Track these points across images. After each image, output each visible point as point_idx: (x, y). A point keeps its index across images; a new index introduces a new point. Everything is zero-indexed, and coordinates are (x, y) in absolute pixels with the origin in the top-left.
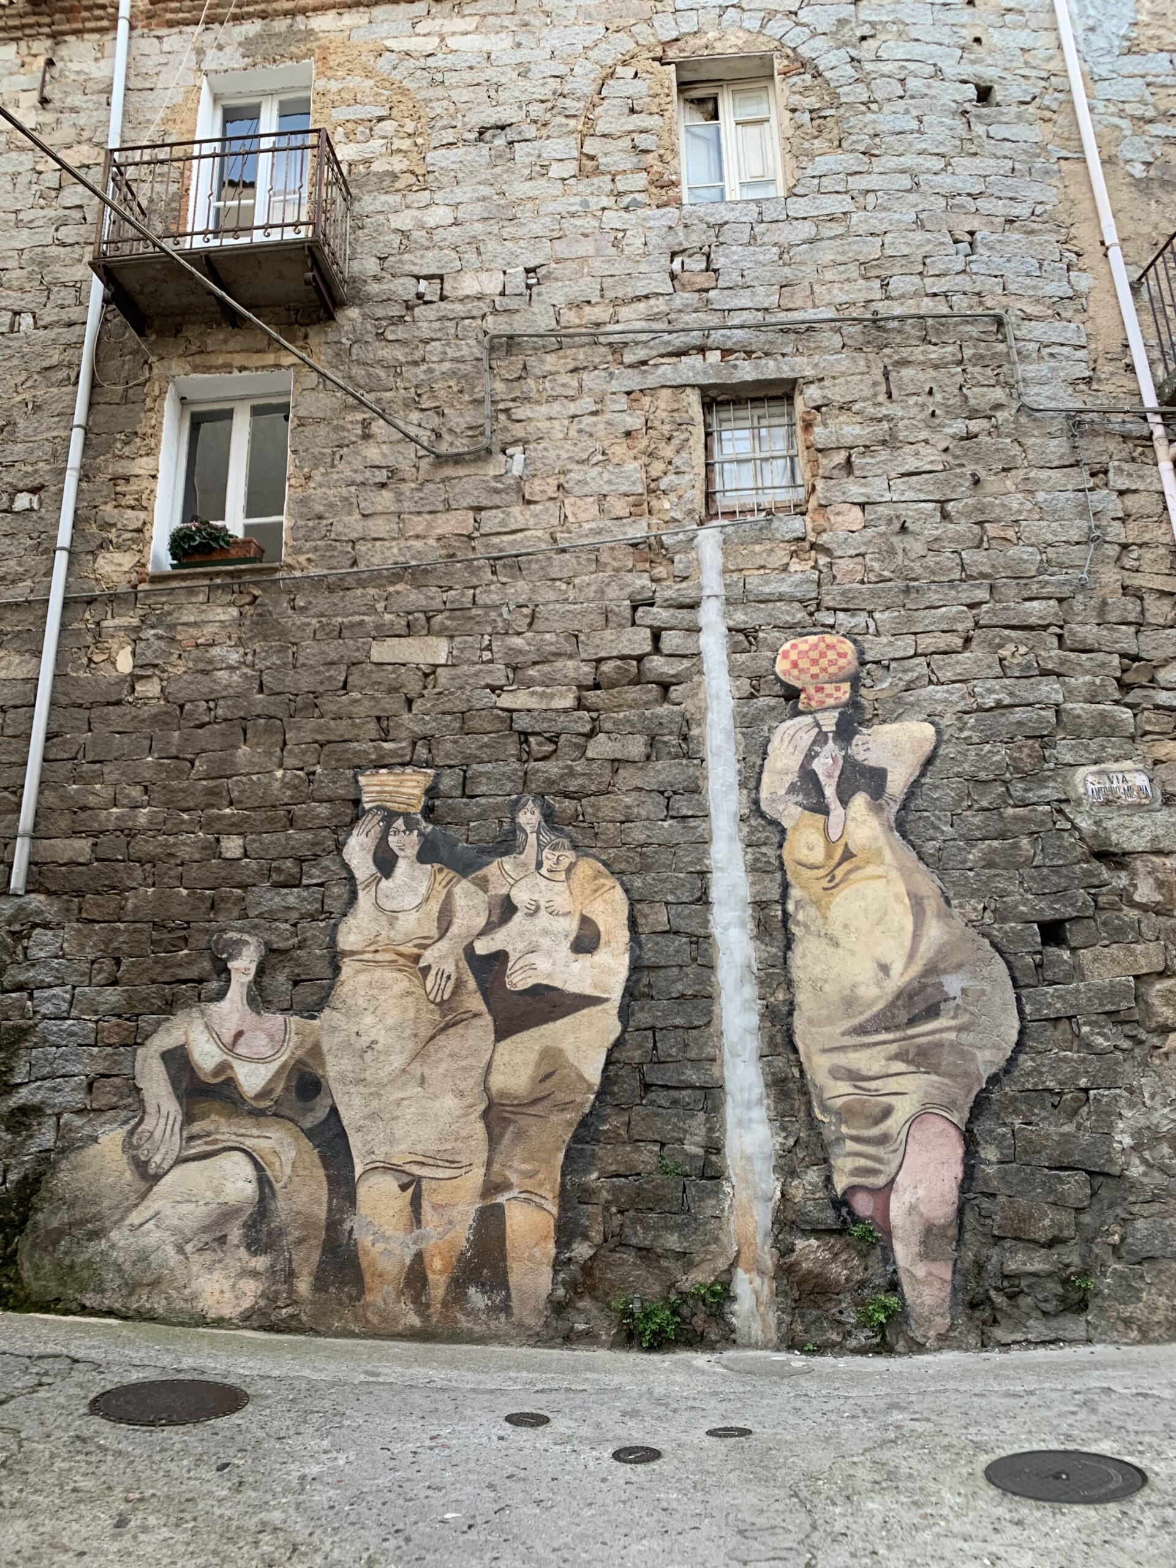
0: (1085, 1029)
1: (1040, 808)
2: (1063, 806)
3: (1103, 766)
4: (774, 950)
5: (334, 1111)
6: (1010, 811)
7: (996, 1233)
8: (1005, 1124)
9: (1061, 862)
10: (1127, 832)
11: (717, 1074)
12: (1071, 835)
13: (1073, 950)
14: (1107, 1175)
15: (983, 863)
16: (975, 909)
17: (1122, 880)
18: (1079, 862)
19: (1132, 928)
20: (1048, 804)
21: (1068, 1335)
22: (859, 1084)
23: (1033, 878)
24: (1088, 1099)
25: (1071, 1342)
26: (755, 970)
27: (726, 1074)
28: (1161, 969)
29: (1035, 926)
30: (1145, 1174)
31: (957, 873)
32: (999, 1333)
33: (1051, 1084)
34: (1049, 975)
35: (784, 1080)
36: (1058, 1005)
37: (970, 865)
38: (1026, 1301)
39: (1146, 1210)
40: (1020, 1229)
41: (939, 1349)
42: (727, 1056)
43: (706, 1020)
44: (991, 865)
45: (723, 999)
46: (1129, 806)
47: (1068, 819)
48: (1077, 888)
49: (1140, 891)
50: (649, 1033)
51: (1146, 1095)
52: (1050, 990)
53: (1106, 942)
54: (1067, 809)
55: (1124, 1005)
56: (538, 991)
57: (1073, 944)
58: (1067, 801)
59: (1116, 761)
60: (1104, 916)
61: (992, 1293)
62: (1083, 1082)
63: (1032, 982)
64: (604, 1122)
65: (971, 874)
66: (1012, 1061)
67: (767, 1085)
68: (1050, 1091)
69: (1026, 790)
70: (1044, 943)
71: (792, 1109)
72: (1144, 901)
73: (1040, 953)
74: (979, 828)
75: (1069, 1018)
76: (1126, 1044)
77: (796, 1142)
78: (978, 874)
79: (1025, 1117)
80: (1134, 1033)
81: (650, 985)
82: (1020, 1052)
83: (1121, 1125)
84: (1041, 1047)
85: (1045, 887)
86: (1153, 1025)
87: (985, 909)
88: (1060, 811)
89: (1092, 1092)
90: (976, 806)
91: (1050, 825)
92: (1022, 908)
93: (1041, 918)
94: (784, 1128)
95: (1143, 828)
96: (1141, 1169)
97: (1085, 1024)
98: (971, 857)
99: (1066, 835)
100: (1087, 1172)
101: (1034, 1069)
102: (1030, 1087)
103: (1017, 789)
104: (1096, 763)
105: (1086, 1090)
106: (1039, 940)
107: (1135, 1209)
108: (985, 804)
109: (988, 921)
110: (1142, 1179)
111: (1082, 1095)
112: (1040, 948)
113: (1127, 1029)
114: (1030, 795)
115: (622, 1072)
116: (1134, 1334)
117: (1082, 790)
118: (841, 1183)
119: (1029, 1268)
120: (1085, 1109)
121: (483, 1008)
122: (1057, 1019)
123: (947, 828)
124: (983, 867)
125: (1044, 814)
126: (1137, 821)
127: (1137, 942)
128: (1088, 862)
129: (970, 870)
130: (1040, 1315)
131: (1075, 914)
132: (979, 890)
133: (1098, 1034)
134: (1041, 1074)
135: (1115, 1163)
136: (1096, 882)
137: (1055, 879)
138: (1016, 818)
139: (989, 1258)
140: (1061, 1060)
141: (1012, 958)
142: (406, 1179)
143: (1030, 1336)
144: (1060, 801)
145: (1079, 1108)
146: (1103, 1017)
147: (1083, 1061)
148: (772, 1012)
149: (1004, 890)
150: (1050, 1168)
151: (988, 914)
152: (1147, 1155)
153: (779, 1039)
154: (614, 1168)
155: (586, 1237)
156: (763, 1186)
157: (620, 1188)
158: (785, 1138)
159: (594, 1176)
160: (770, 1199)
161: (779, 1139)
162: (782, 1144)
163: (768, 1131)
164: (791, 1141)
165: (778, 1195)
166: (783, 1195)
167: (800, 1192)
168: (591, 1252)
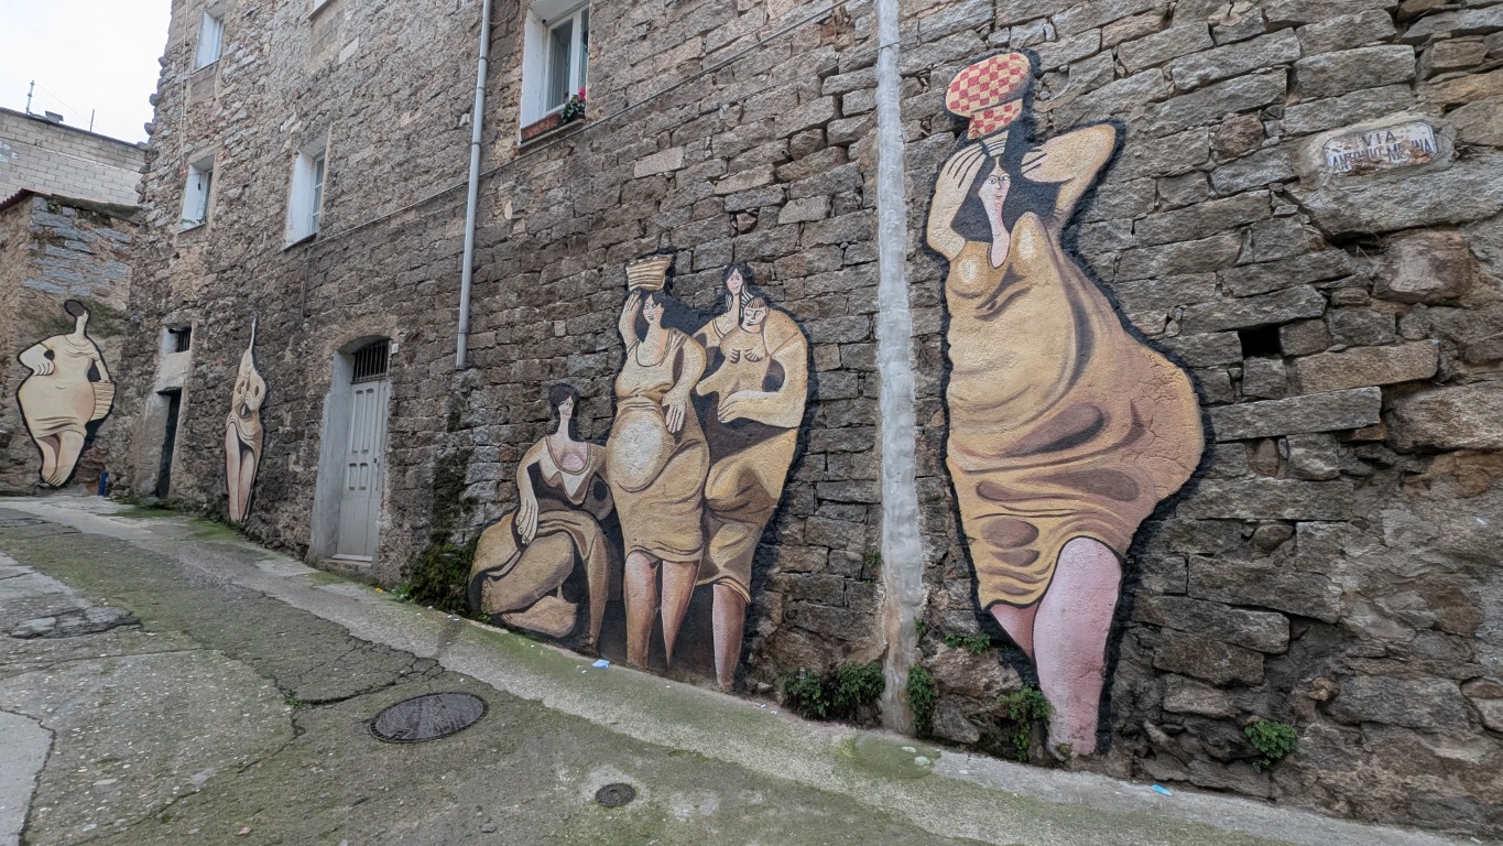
0: (1296, 452)
1: (1253, 194)
2: (1287, 188)
3: (1356, 126)
4: (933, 380)
5: (614, 510)
6: (1210, 204)
7: (1157, 665)
8: (1176, 554)
9: (1278, 255)
10: (1387, 204)
11: (876, 492)
12: (1297, 220)
13: (1289, 359)
14: (1317, 621)
15: (1169, 269)
16: (1155, 322)
17: (1377, 264)
18: (1306, 251)
19: (1385, 327)
20: (1266, 187)
21: (1243, 787)
22: (1008, 505)
23: (1237, 279)
24: (1294, 532)
25: (1247, 796)
26: (913, 399)
27: (884, 493)
28: (1429, 374)
29: (1235, 335)
30: (1374, 625)
31: (1136, 284)
32: (1151, 766)
33: (1243, 514)
34: (1250, 389)
35: (937, 499)
36: (1260, 424)
37: (1152, 272)
38: (1189, 743)
39: (1374, 667)
40: (1189, 666)
41: (1080, 770)
42: (885, 477)
43: (869, 445)
44: (1180, 270)
45: (884, 427)
46: (1396, 170)
47: (1294, 201)
48: (1301, 284)
49: (1403, 277)
50: (822, 456)
51: (1388, 531)
52: (1251, 407)
53: (1339, 346)
54: (1293, 190)
55: (1361, 421)
56: (740, 423)
57: (1288, 352)
58: (1296, 180)
59: (1380, 114)
60: (1339, 315)
61: (1149, 726)
62: (1288, 513)
63: (1224, 399)
64: (786, 528)
65: (1153, 283)
67: (920, 503)
68: (1242, 521)
69: (1234, 176)
70: (1247, 353)
71: (943, 525)
72: (1409, 289)
73: (1240, 364)
74: (1167, 230)
75: (1275, 439)
76: (1364, 469)
77: (945, 556)
78: (1162, 282)
79: (1204, 547)
80: (1376, 456)
81: (824, 416)
82: (1202, 477)
83: (1342, 564)
84: (1231, 472)
85: (1250, 288)
86: (1409, 445)
87: (1168, 320)
88: (1283, 194)
89: (1300, 524)
90: (1165, 206)
91: (1267, 212)
92: (1218, 315)
93: (1243, 324)
94: (933, 542)
95: (1415, 196)
96: (1371, 618)
97: (1298, 445)
98: (1154, 263)
99: (1289, 221)
100: (1285, 614)
101: (1221, 496)
102: (1213, 515)
103: (1222, 177)
104: (1345, 124)
105: (1293, 522)
106: (1239, 349)
107: (1355, 664)
108: (1176, 201)
109: (1170, 333)
110: (1372, 631)
111: (1287, 529)
112: (1240, 359)
113: (1363, 450)
114: (1240, 180)
115: (801, 489)
116: (1341, 806)
117: (1317, 161)
118: (985, 599)
119: (1195, 708)
120: (1290, 543)
121: (701, 437)
122: (1261, 439)
123: (1127, 237)
124: (1170, 274)
125: (1258, 200)
126: (1407, 187)
127: (1393, 343)
128: (1322, 250)
129: (1152, 278)
130: (1206, 759)
131: (1293, 315)
132: (1161, 299)
133: (1317, 457)
134: (1229, 501)
135: (1329, 610)
136: (1331, 273)
137: (1268, 277)
138: (1216, 211)
139: (1146, 691)
140: (1259, 486)
141: (1199, 373)
142: (654, 560)
143: (1192, 778)
144: (1285, 182)
145: (1281, 541)
146: (1325, 438)
147: (1291, 489)
148: (928, 437)
149: (1193, 296)
150: (1233, 606)
151: (1173, 324)
152: (1381, 603)
153: (933, 462)
154: (791, 565)
155: (769, 617)
156: (910, 593)
157: (796, 582)
158: (935, 551)
159: (777, 570)
160: (917, 605)
161: (930, 552)
162: (932, 557)
163: (919, 545)
164: (940, 555)
165: (925, 601)
166: (929, 601)
167: (946, 601)
168: (773, 629)
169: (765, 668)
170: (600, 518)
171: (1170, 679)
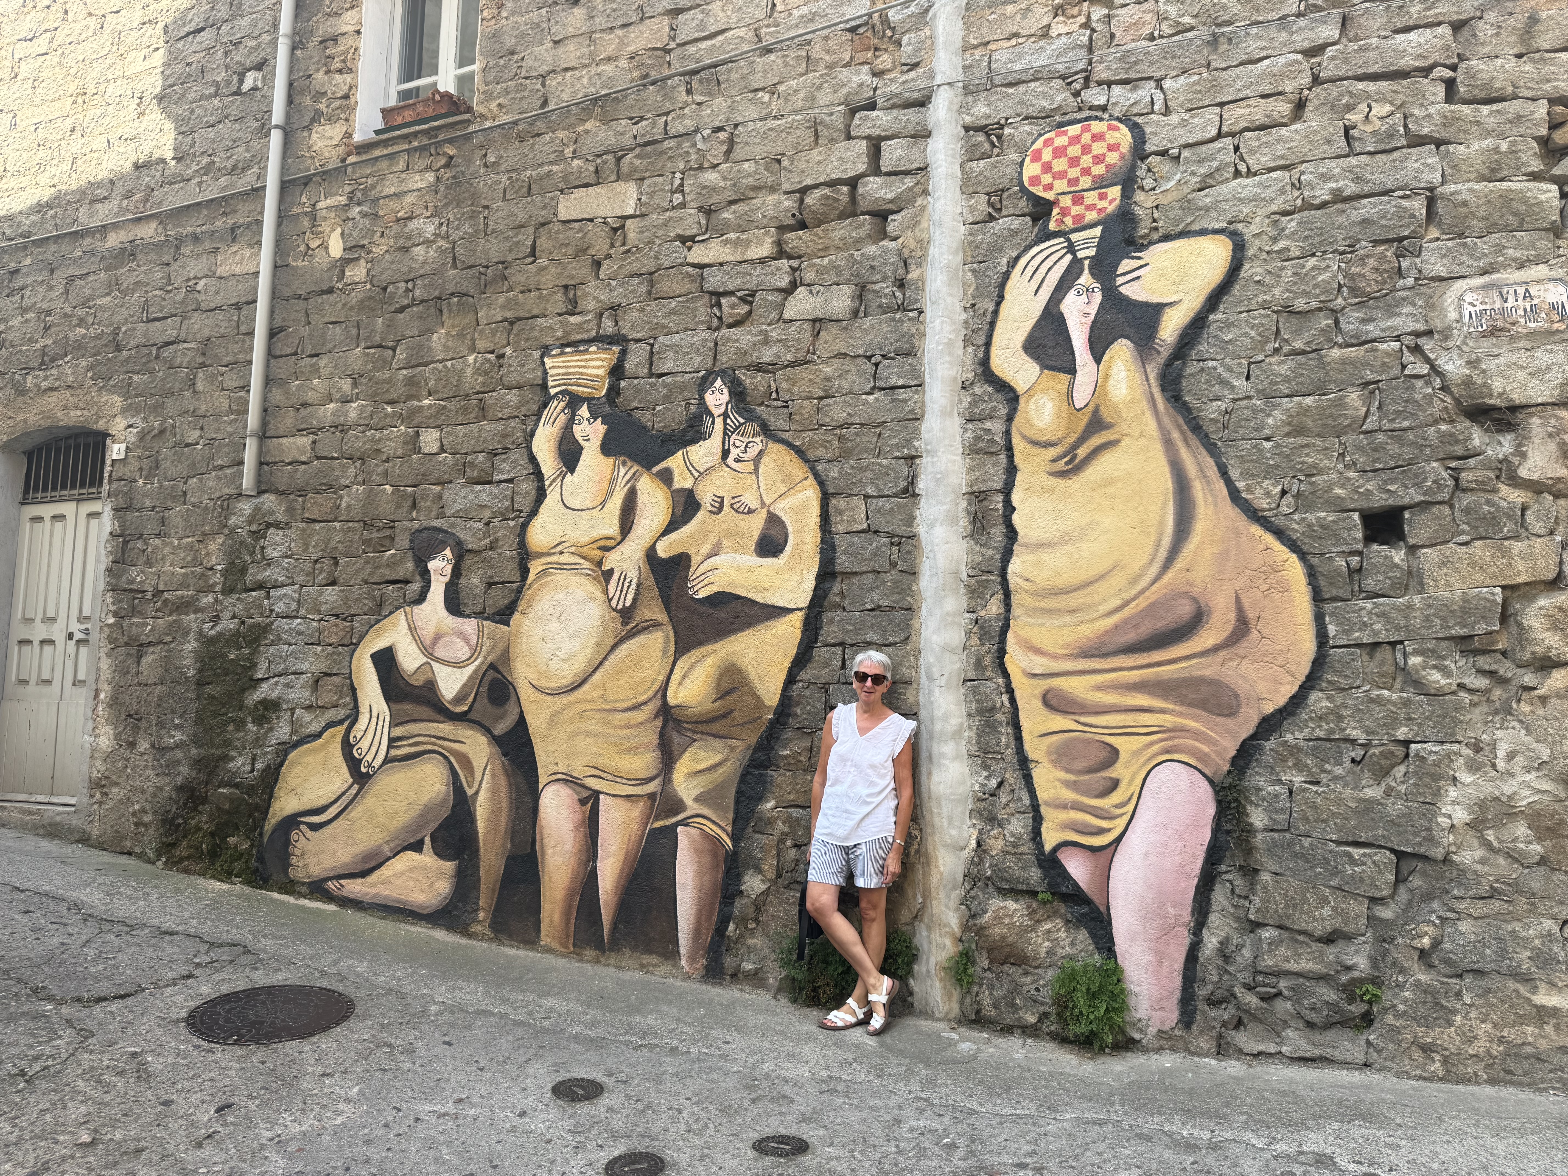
0: (1415, 660)
1: (1383, 346)
2: (1421, 341)
3: (1495, 276)
4: (990, 552)
5: (522, 722)
6: (1336, 353)
7: (1252, 917)
8: (1280, 782)
9: (1406, 424)
10: (1521, 375)
11: (911, 700)
12: (1428, 383)
13: (1413, 549)
14: (1425, 858)
15: (1287, 429)
16: (1268, 494)
17: (1506, 445)
18: (1436, 422)
19: (1509, 517)
20: (1398, 338)
21: (1337, 1055)
22: (1082, 719)
23: (1360, 449)
24: (1407, 756)
25: (1345, 1064)
26: (964, 576)
27: (922, 700)
28: (1551, 575)
29: (1356, 516)
30: (1483, 861)
31: (1248, 445)
32: (1243, 1039)
33: (1354, 733)
34: (1370, 583)
35: (993, 709)
36: (1378, 626)
37: (1267, 432)
38: (1283, 1007)
39: (1480, 909)
40: (1288, 917)
41: (1159, 1050)
42: (923, 679)
43: (903, 636)
44: (1299, 431)
45: (924, 612)
46: (1532, 334)
47: (1428, 360)
48: (1428, 461)
49: (1530, 463)
50: (838, 650)
51: (1501, 753)
52: (1368, 605)
53: (1464, 538)
54: (1427, 345)
55: (1481, 628)
56: (722, 599)
57: (1411, 541)
58: (1429, 333)
59: (1521, 266)
60: (1466, 500)
61: (1238, 990)
62: (1402, 733)
63: (1341, 593)
64: (785, 747)
65: (1267, 445)
66: (1297, 701)
67: (969, 715)
68: (1353, 742)
69: (1364, 321)
70: (1369, 539)
71: (998, 744)
72: (1535, 477)
73: (1360, 553)
74: (1287, 380)
75: (1393, 644)
76: (1481, 682)
77: (1000, 784)
78: (1278, 446)
79: (1310, 773)
80: (1494, 667)
81: (842, 594)
82: (1312, 688)
83: (1453, 793)
84: (1344, 683)
85: (1375, 461)
86: (1527, 656)
87: (1284, 492)
88: (1416, 350)
89: (1413, 746)
90: (1286, 349)
91: (1396, 371)
92: (1338, 491)
93: (1365, 505)
94: (986, 767)
95: (1548, 368)
96: (1479, 853)
97: (1416, 652)
98: (1270, 421)
99: (1419, 383)
100: (1392, 850)
101: (1331, 711)
102: (1322, 734)
103: (1351, 322)
104: (1484, 273)
105: (1406, 743)
106: (1359, 535)
107: (1462, 906)
108: (1298, 345)
109: (1285, 510)
110: (1479, 867)
111: (1400, 751)
112: (1360, 546)
113: (1483, 662)
114: (1371, 327)
115: (807, 693)
116: (1436, 1067)
117: (1453, 315)
118: (1050, 838)
119: (1293, 966)
120: (1402, 769)
121: (663, 617)
122: (1376, 645)
123: (1239, 383)
124: (1288, 435)
125: (1388, 354)
126: (1542, 357)
127: (1517, 537)
128: (1452, 421)
129: (1267, 439)
130: (1301, 1026)
131: (1419, 498)
132: (1277, 467)
133: (1435, 667)
134: (1340, 718)
135: (1438, 844)
136: (1459, 450)
137: (1394, 448)
138: (1344, 362)
139: (1240, 947)
140: (1372, 701)
141: (1315, 561)
142: (586, 794)
143: (1284, 1049)
144: (1417, 334)
145: (1393, 766)
146: (1444, 644)
147: (1406, 703)
148: (982, 628)
149: (1315, 466)
150: (1338, 843)
151: (1288, 499)
152: (1490, 835)
153: (987, 661)
154: (792, 797)
155: (759, 870)
156: (954, 832)
157: (798, 820)
158: (987, 778)
159: (771, 804)
160: (963, 848)
161: (980, 779)
162: (982, 785)
163: (967, 770)
164: (994, 783)
165: (973, 844)
166: (979, 844)
167: (1000, 843)
168: (764, 887)
169: (751, 942)
170: (497, 732)
171: (1267, 934)
